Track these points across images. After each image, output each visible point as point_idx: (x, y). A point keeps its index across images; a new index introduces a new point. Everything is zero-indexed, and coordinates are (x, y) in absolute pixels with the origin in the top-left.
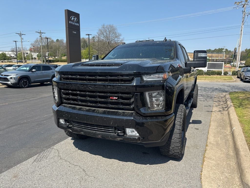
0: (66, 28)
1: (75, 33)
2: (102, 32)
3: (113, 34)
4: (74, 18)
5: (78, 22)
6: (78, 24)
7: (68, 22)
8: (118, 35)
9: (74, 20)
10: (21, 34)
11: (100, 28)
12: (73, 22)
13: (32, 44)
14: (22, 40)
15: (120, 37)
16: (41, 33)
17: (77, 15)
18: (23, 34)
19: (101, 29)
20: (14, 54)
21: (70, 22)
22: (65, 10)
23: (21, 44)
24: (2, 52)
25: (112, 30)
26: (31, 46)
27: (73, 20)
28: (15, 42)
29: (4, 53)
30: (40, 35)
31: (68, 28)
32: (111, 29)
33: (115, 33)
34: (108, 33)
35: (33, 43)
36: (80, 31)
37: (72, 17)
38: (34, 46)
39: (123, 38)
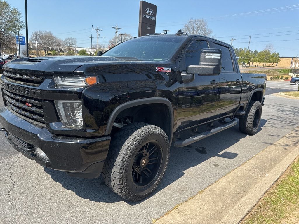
0: (140, 22)
1: (149, 28)
2: (188, 28)
3: (202, 31)
4: (150, 10)
5: (154, 15)
6: (153, 18)
7: (143, 16)
8: (207, 31)
9: (150, 13)
10: (98, 30)
11: (186, 23)
12: (148, 15)
13: (110, 42)
14: (99, 37)
15: (210, 34)
16: (117, 28)
17: (154, 8)
18: (100, 30)
19: (188, 24)
20: (94, 51)
21: (144, 16)
22: (141, 2)
23: (97, 40)
24: (83, 49)
25: (201, 26)
26: (109, 43)
27: (148, 13)
28: (91, 38)
29: (84, 49)
30: (116, 31)
31: (141, 23)
32: (199, 24)
33: (205, 29)
34: (195, 29)
35: (112, 40)
36: (156, 26)
37: (148, 9)
38: (112, 44)
39: (213, 36)
